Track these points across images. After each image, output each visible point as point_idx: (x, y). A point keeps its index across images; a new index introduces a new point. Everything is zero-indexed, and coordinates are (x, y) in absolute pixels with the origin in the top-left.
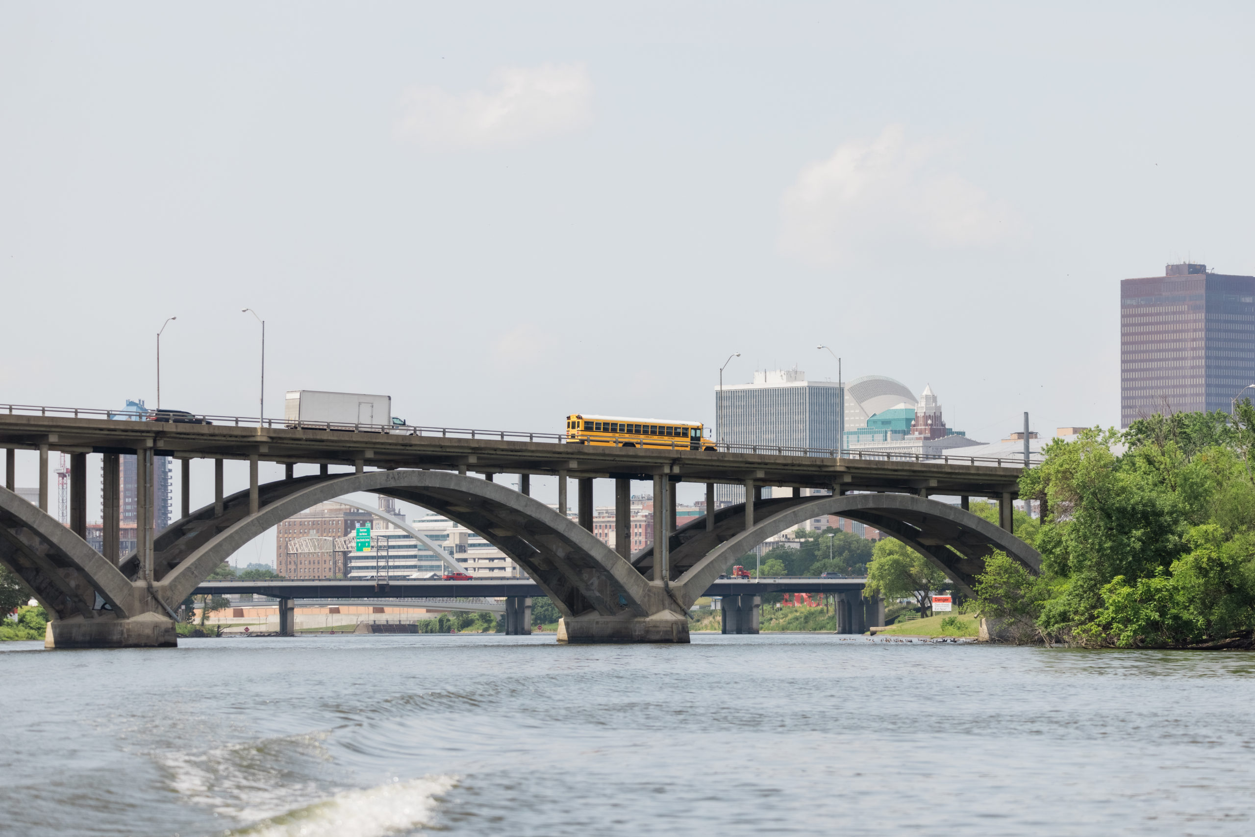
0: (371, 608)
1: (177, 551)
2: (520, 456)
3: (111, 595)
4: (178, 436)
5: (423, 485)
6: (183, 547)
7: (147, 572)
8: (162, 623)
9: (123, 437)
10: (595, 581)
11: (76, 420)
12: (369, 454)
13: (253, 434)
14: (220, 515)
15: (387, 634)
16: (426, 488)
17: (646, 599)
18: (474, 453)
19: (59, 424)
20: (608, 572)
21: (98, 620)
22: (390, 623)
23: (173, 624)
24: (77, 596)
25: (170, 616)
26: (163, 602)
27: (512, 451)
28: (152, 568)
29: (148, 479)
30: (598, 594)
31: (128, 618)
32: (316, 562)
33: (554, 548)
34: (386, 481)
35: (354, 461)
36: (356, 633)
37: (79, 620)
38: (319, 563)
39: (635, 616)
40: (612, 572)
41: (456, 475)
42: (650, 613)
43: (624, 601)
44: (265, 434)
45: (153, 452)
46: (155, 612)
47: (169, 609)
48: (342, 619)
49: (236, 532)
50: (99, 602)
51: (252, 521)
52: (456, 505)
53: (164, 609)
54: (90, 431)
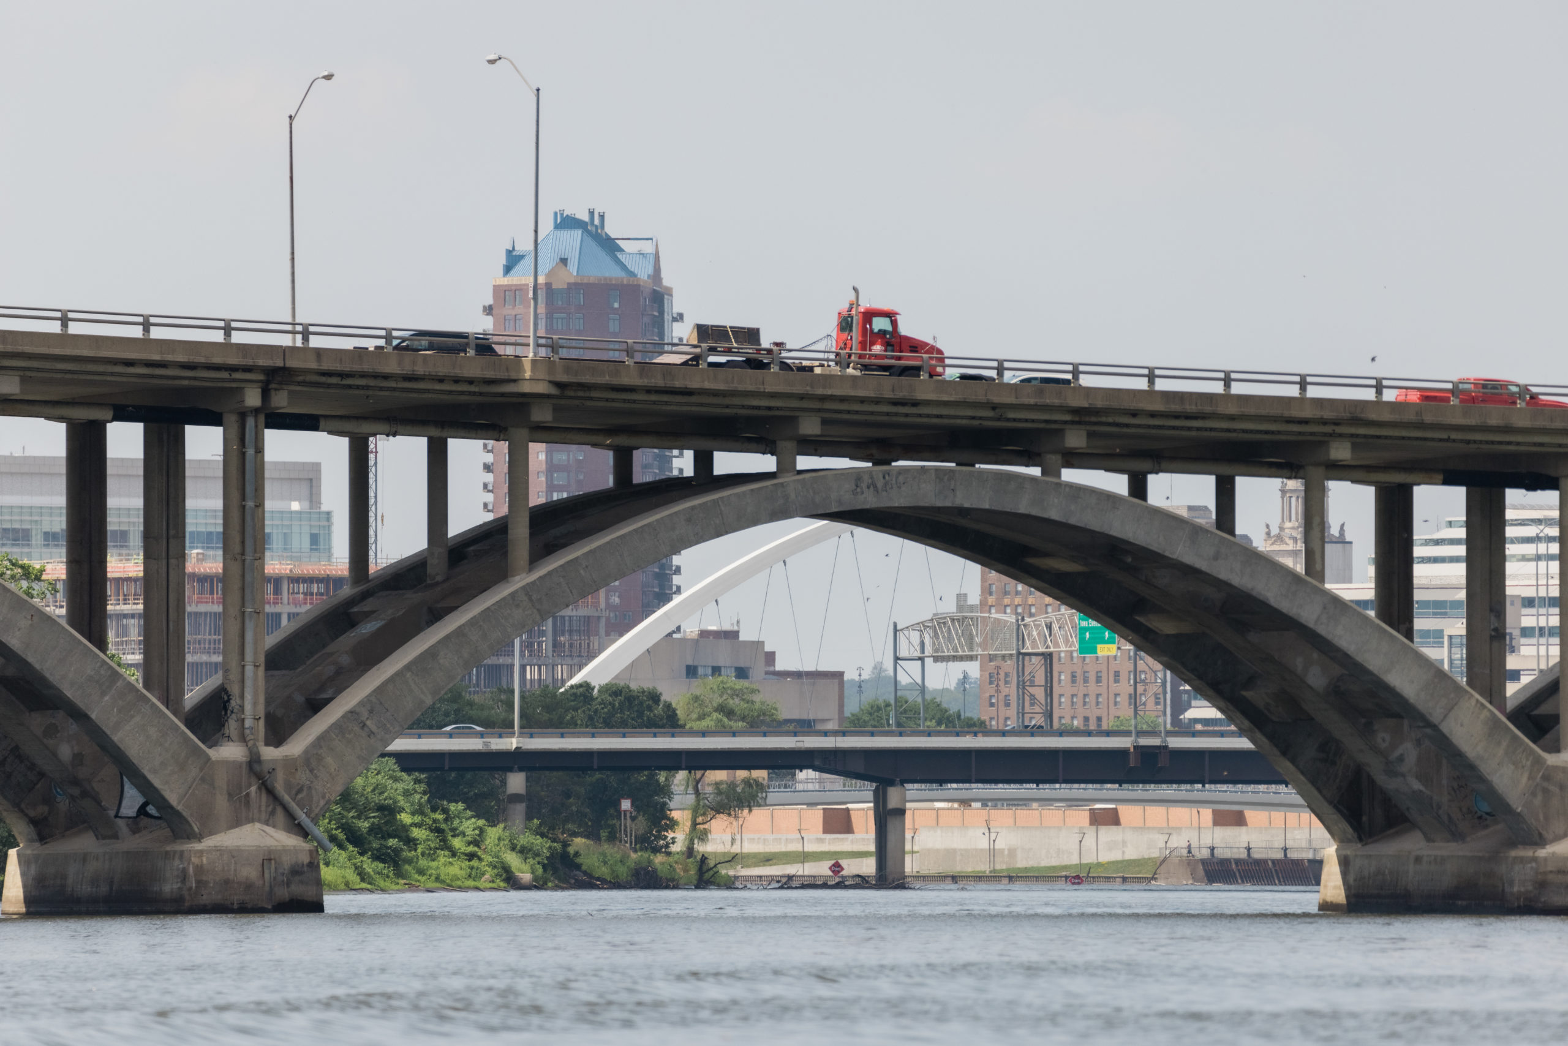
0: (1207, 814)
1: (330, 670)
2: (1198, 429)
3: (157, 782)
4: (323, 379)
5: (948, 504)
6: (345, 660)
7: (248, 723)
8: (285, 850)
9: (186, 382)
10: (1409, 752)
11: (64, 338)
12: (810, 427)
13: (513, 376)
14: (439, 578)
15: (1248, 886)
16: (962, 512)
17: (1538, 801)
18: (1079, 423)
19: (20, 349)
20: (1434, 727)
21: (131, 843)
22: (1256, 855)
23: (313, 853)
24: (75, 782)
25: (304, 833)
26: (287, 798)
27: (1177, 416)
28: (261, 711)
29: (249, 489)
30: (1417, 785)
31: (199, 838)
32: (1092, 677)
33: (1299, 663)
34: (855, 493)
35: (774, 442)
36: (1161, 883)
37: (84, 843)
38: (1098, 680)
39: (1513, 844)
40: (1444, 728)
41: (1033, 479)
42: (1548, 836)
43: (1485, 807)
44: (542, 375)
45: (262, 419)
46: (267, 823)
47: (302, 816)
48: (1124, 843)
49: (473, 622)
50: (132, 800)
51: (513, 595)
52: (1046, 555)
53: (290, 816)
54: (101, 368)
